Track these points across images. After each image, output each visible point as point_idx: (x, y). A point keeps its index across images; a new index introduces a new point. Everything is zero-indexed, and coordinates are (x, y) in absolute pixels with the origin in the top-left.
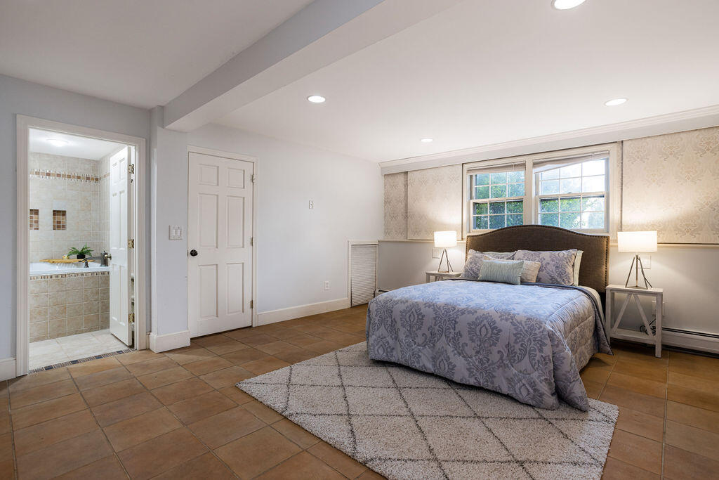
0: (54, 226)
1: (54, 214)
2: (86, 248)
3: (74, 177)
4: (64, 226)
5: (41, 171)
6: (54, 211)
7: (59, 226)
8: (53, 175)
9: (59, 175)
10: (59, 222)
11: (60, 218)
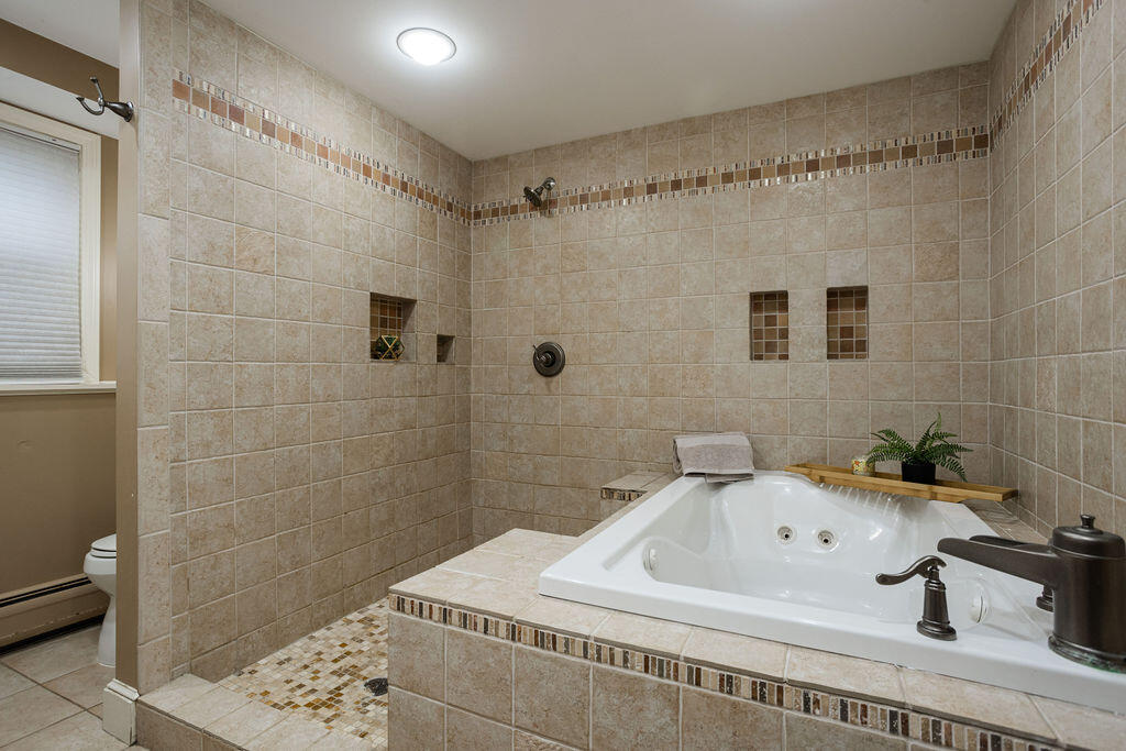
0: (830, 345)
1: (831, 305)
2: (941, 437)
3: (892, 155)
4: (862, 346)
5: (794, 158)
6: (831, 293)
7: (845, 344)
8: (828, 163)
9: (843, 161)
10: (846, 332)
11: (848, 315)
